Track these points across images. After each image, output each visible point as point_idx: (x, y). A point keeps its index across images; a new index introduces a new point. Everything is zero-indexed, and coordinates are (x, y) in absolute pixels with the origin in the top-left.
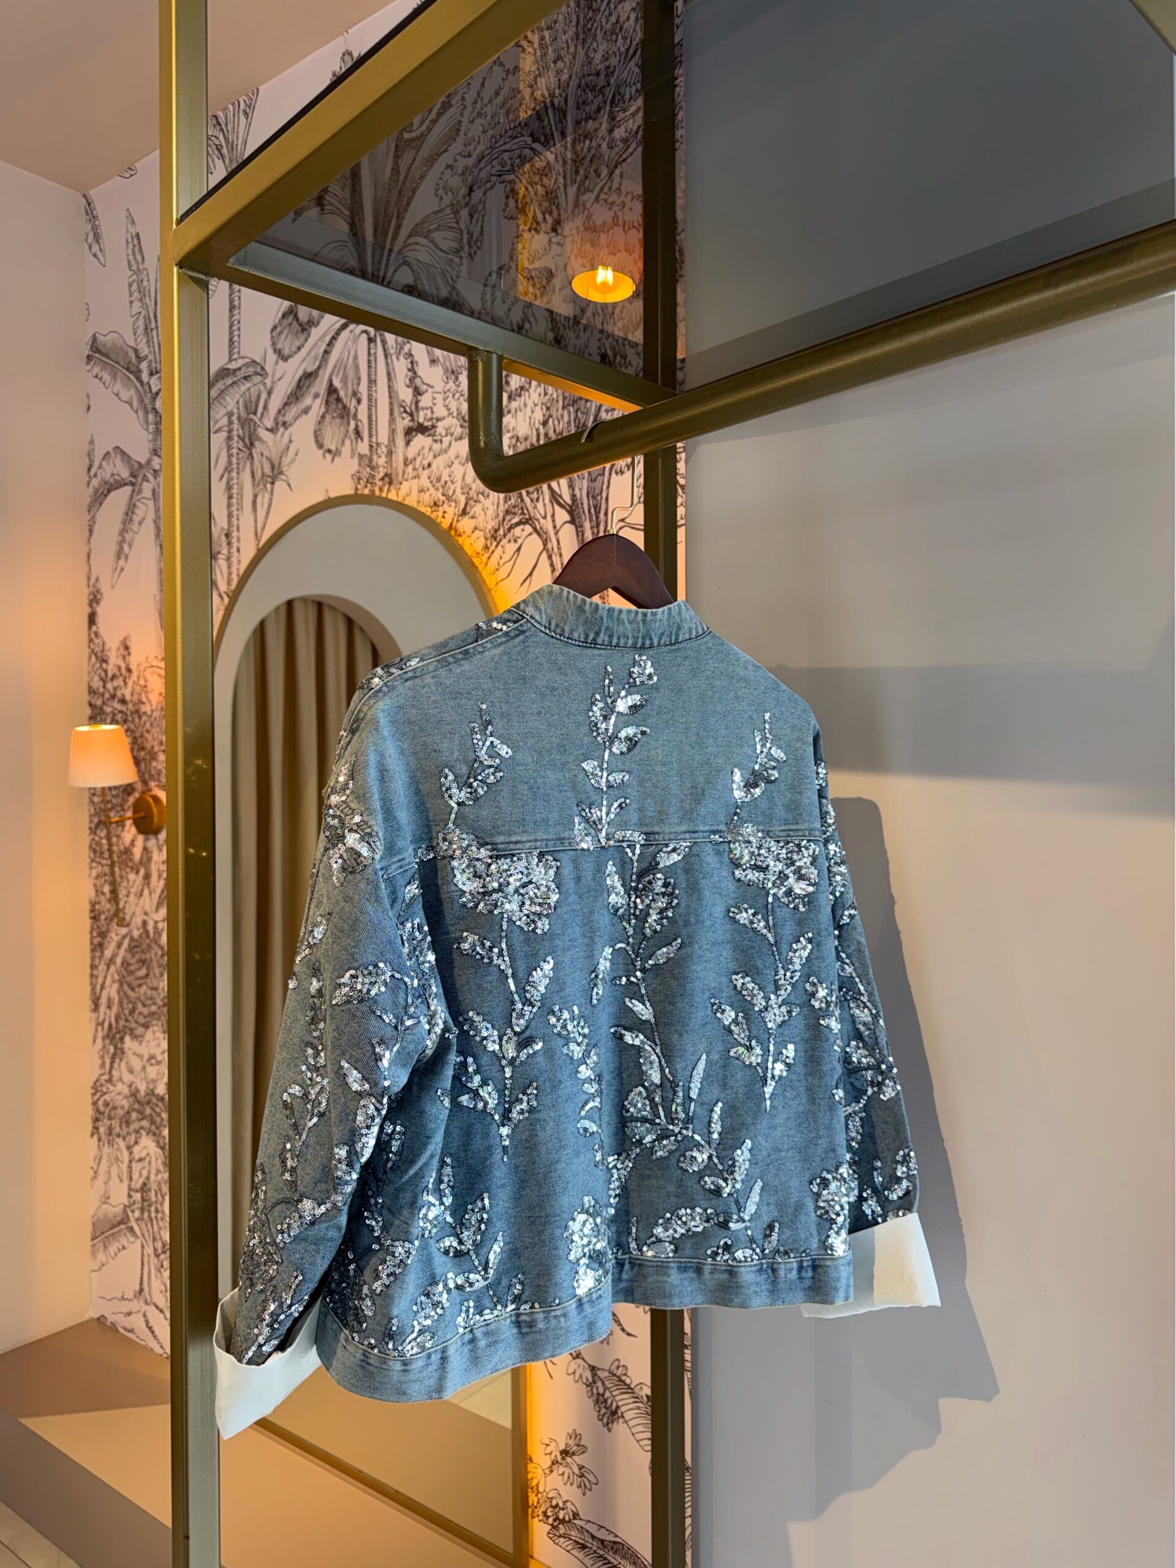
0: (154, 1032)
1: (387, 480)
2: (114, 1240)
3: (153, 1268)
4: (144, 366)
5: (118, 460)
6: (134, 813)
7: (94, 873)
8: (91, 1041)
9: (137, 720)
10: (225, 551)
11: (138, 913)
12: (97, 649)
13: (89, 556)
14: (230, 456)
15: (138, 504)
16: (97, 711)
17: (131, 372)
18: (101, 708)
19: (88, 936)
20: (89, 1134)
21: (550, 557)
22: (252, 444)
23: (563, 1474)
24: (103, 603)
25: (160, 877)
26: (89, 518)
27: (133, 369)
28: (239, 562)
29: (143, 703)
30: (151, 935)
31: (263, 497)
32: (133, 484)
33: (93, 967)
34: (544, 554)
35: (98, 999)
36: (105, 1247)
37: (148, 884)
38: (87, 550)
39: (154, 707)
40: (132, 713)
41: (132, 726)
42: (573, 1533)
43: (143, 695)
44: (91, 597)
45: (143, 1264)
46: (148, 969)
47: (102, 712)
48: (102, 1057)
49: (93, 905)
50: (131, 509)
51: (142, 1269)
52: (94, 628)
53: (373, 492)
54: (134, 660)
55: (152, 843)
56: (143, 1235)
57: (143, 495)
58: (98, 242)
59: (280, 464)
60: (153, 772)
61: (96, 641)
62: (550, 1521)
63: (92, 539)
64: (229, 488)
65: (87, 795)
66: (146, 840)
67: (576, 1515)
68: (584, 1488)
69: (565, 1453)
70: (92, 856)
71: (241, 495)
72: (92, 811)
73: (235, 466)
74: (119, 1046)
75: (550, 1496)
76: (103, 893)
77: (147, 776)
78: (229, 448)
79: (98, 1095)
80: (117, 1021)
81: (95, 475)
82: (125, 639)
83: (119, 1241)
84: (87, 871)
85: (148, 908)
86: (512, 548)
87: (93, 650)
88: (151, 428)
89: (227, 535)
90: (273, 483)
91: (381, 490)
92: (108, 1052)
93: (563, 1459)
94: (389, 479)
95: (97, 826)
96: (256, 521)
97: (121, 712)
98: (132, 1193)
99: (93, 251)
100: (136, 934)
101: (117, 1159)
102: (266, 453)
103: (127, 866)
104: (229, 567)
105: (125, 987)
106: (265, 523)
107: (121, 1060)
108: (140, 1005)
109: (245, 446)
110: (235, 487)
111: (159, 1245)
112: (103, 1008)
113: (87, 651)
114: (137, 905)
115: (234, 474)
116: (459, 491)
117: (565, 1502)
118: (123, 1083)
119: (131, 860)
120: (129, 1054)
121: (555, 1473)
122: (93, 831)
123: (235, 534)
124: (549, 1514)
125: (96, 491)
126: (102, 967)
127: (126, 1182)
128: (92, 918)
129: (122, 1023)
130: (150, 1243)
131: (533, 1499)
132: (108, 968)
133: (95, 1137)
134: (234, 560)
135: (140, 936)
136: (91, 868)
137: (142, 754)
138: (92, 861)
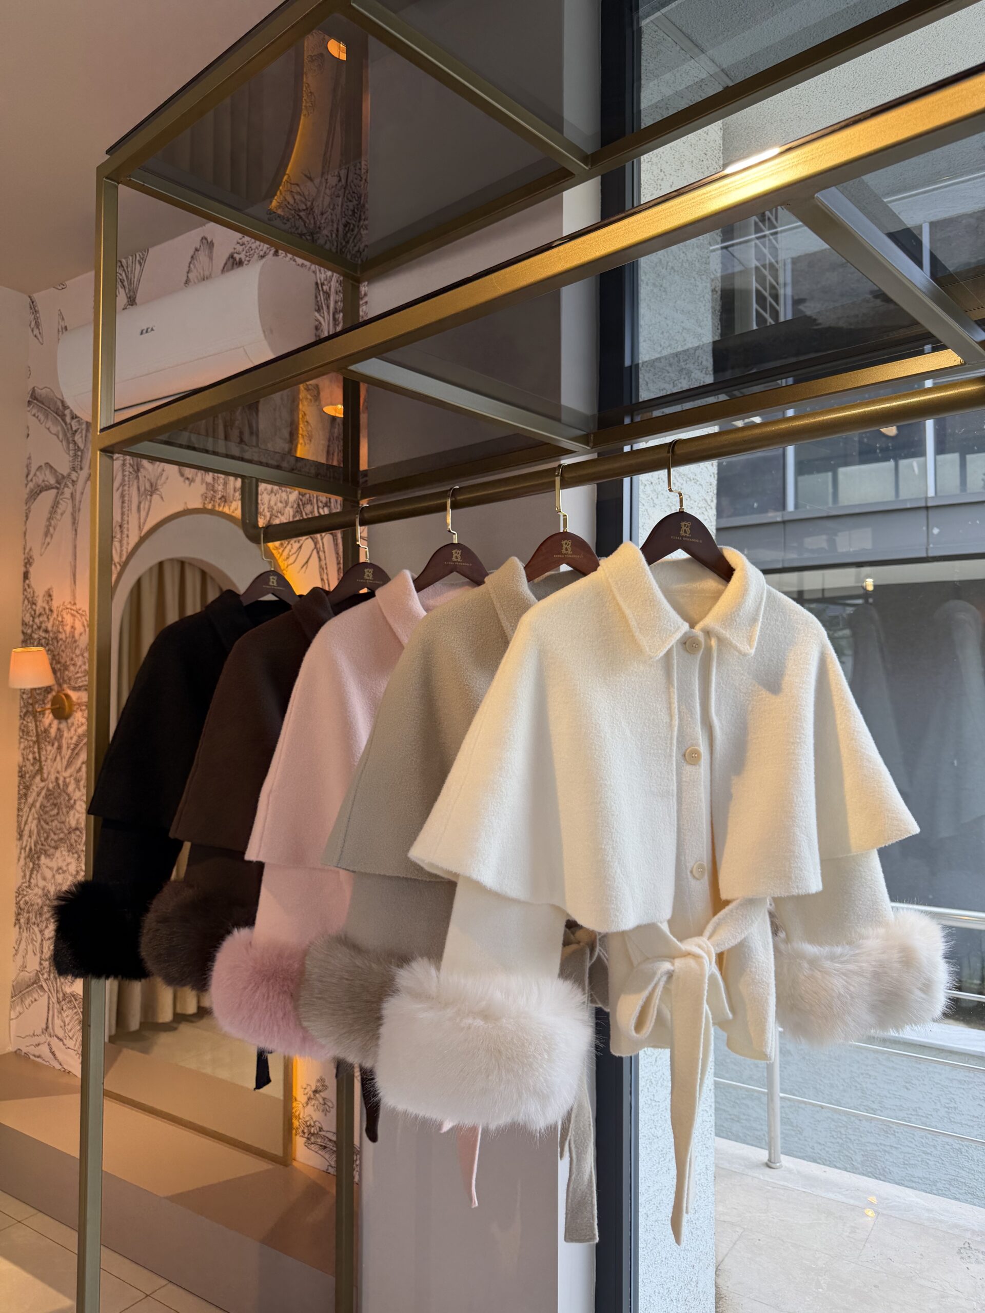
0: (61, 852)
1: (223, 499)
2: (28, 996)
3: (56, 1011)
4: (67, 412)
5: (48, 472)
6: (52, 705)
7: (22, 746)
8: (16, 861)
9: (56, 644)
10: (119, 536)
11: (52, 773)
12: (29, 596)
13: (25, 533)
14: (124, 476)
15: (61, 501)
16: (27, 637)
17: (59, 415)
18: (31, 635)
19: (17, 789)
20: (13, 924)
21: (318, 553)
22: (138, 470)
23: (314, 1105)
24: (34, 565)
25: (68, 748)
26: (25, 508)
27: (60, 413)
28: (128, 544)
29: (59, 632)
30: (61, 787)
31: (145, 504)
32: (58, 488)
33: (19, 810)
34: (315, 551)
35: (22, 831)
36: (22, 1001)
37: (60, 753)
38: (24, 529)
39: (68, 635)
40: (52, 639)
41: (52, 647)
42: (319, 1140)
43: (60, 627)
44: (26, 561)
45: (49, 1010)
46: (58, 810)
47: (31, 637)
48: (24, 871)
49: (21, 768)
50: (55, 505)
51: (48, 1013)
52: (27, 582)
53: (214, 506)
54: (55, 604)
55: (63, 726)
56: (49, 990)
57: (65, 496)
58: (38, 327)
59: (156, 484)
60: (66, 678)
61: (29, 590)
62: (306, 1136)
63: (28, 522)
64: (122, 496)
65: (19, 693)
66: (60, 723)
67: (321, 1129)
68: (325, 1112)
69: (315, 1092)
70: (21, 734)
71: (130, 501)
72: (22, 704)
73: (127, 483)
74: (37, 862)
75: (307, 1119)
76: (28, 759)
77: (61, 681)
78: (124, 471)
79: (20, 897)
80: (35, 846)
81: (31, 480)
82: (49, 590)
83: (32, 997)
84: (18, 745)
85: (59, 768)
86: (296, 546)
87: (26, 597)
88: (71, 453)
89: (121, 526)
90: (151, 495)
91: (219, 505)
92: (29, 867)
93: (314, 1095)
94: (224, 499)
95: (25, 715)
96: (140, 518)
97: (45, 638)
98: (42, 962)
99: (35, 333)
100: (51, 786)
101: (33, 939)
102: (148, 476)
103: (46, 741)
104: (121, 546)
105: (42, 822)
106: (145, 520)
107: (38, 871)
108: (52, 834)
109: (134, 471)
110: (127, 496)
111: (61, 995)
112: (25, 838)
113: (21, 597)
114: (52, 767)
115: (126, 488)
116: (266, 510)
117: (314, 1122)
118: (38, 887)
119: (48, 737)
120: (44, 868)
121: (309, 1106)
122: (22, 718)
123: (125, 526)
124: (306, 1131)
125: (32, 491)
126: (26, 809)
127: (38, 955)
128: (19, 776)
129: (39, 847)
130: (55, 995)
131: (296, 1123)
132: (30, 809)
133: (17, 926)
134: (125, 542)
135: (54, 788)
136: (20, 743)
137: (59, 666)
138: (21, 738)
